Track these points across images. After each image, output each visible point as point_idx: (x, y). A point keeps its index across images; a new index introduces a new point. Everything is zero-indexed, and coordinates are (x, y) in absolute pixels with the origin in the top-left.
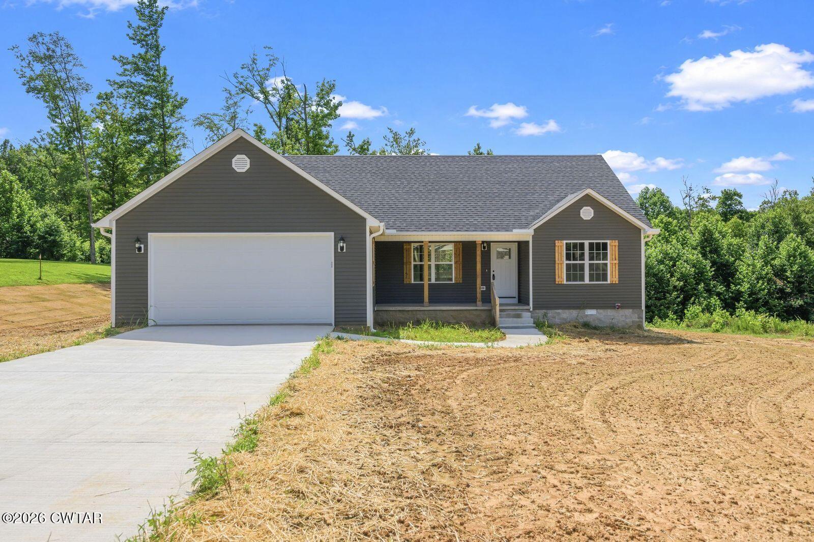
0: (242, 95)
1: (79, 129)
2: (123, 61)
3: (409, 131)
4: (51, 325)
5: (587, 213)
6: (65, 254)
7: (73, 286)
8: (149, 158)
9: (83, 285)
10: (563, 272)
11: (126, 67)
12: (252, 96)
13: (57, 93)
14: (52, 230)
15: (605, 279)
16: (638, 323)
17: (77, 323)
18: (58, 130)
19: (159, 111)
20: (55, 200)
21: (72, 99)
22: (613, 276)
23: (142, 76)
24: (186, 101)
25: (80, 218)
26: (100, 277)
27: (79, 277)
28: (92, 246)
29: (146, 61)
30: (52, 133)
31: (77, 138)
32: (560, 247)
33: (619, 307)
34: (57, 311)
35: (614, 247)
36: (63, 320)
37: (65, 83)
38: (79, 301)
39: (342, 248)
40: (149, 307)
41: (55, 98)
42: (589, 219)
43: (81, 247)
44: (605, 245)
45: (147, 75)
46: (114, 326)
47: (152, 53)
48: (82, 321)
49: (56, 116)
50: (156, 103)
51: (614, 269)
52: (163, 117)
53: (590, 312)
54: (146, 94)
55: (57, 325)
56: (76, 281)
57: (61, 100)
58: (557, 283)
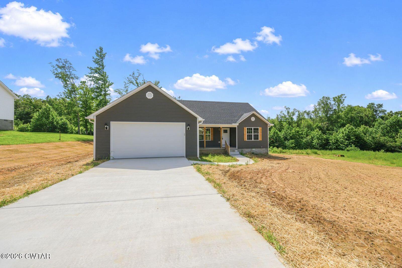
0: (130, 84)
1: (74, 91)
2: (91, 69)
3: (179, 97)
4: (65, 159)
5: (253, 119)
6: (69, 131)
7: (73, 142)
8: (100, 101)
9: (77, 142)
10: (246, 137)
11: (92, 71)
12: (133, 84)
13: (66, 79)
14: (64, 124)
15: (258, 139)
16: (267, 153)
17: (76, 157)
18: (67, 91)
19: (103, 86)
20: (65, 114)
21: (72, 81)
22: (260, 139)
23: (98, 74)
24: (113, 83)
25: (74, 120)
26: (83, 139)
27: (75, 139)
28: (79, 129)
29: (100, 70)
30: (65, 92)
31: (74, 94)
32: (245, 129)
33: (262, 148)
34: (67, 152)
35: (260, 129)
36: (70, 156)
37: (69, 76)
38: (76, 148)
39: (188, 128)
40: (111, 152)
41: (66, 81)
42: (254, 121)
43: (75, 129)
44: (258, 129)
45: (99, 74)
46: (95, 160)
47: (101, 67)
48: (78, 156)
49: (66, 87)
50: (102, 83)
51: (260, 136)
52: (105, 88)
53: (253, 149)
54: (99, 80)
55: (67, 158)
56: (74, 140)
57: (68, 81)
58: (244, 140)
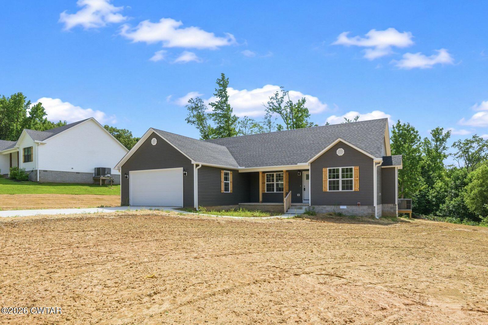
5: (340, 152)
10: (327, 185)
15: (351, 188)
16: (371, 215)
22: (356, 187)
32: (325, 172)
33: (359, 205)
35: (356, 170)
42: (342, 155)
44: (351, 170)
51: (356, 183)
53: (342, 207)
58: (324, 191)
